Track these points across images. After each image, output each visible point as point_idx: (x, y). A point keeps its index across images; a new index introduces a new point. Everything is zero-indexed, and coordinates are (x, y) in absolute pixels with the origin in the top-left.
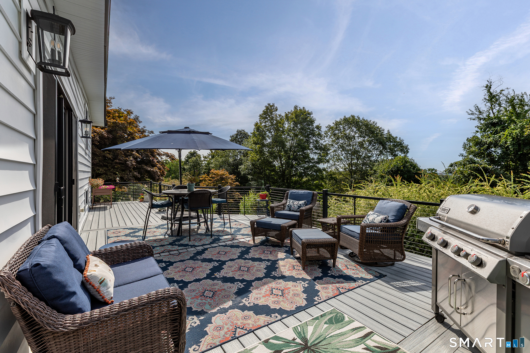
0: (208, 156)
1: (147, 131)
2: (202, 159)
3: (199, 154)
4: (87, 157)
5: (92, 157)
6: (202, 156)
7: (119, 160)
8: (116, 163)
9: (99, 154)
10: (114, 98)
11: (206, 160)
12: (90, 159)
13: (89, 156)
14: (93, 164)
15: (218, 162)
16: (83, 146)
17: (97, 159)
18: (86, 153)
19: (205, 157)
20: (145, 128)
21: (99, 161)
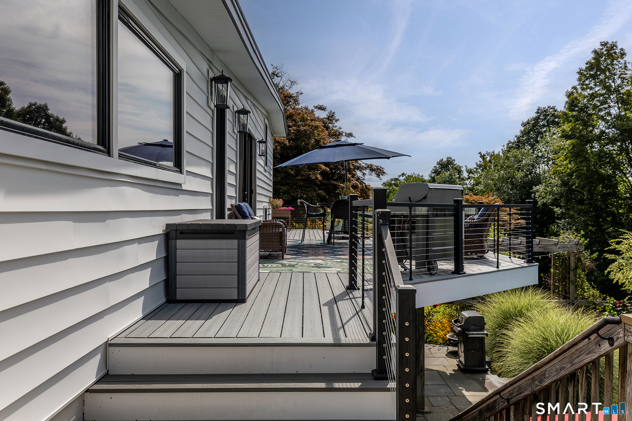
0: (477, 169)
1: (344, 134)
2: (465, 175)
3: (457, 164)
4: (267, 174)
5: (273, 174)
6: (464, 169)
7: (302, 175)
8: (298, 180)
9: (282, 170)
10: (301, 94)
11: (473, 176)
12: (271, 177)
13: (270, 174)
14: (275, 183)
15: (493, 180)
16: (262, 163)
17: (279, 176)
18: (265, 170)
19: (470, 172)
20: (341, 130)
21: (281, 179)
